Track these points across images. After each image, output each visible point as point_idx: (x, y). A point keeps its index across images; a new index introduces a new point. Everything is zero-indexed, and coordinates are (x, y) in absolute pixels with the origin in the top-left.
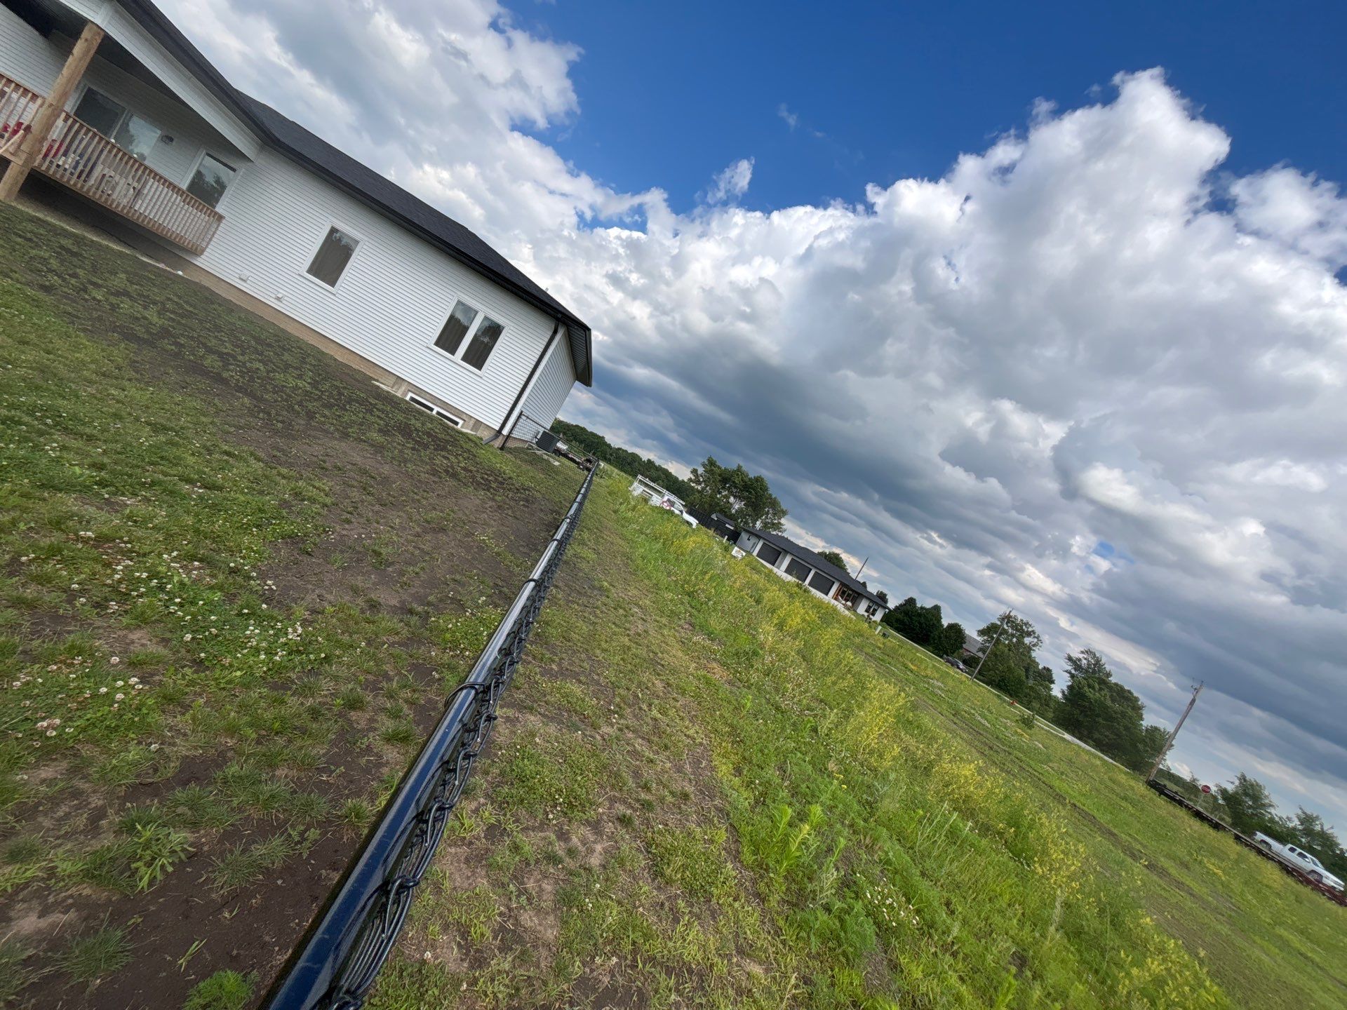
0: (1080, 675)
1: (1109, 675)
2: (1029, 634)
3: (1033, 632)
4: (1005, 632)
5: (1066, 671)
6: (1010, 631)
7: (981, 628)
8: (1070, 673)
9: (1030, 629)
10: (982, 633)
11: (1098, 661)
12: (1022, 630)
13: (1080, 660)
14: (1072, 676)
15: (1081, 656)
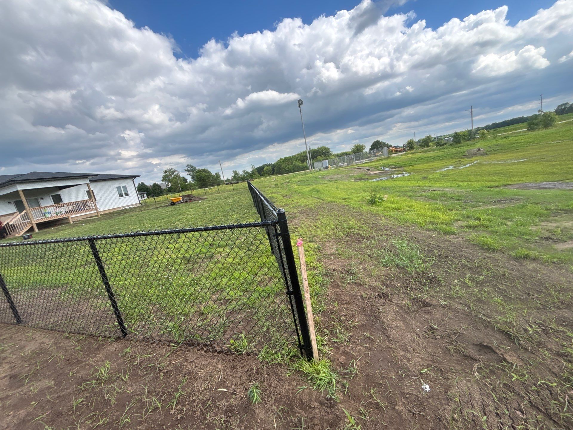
0: (191, 173)
1: (196, 168)
6: (169, 174)
8: (188, 174)
10: (163, 180)
11: (191, 166)
13: (188, 169)
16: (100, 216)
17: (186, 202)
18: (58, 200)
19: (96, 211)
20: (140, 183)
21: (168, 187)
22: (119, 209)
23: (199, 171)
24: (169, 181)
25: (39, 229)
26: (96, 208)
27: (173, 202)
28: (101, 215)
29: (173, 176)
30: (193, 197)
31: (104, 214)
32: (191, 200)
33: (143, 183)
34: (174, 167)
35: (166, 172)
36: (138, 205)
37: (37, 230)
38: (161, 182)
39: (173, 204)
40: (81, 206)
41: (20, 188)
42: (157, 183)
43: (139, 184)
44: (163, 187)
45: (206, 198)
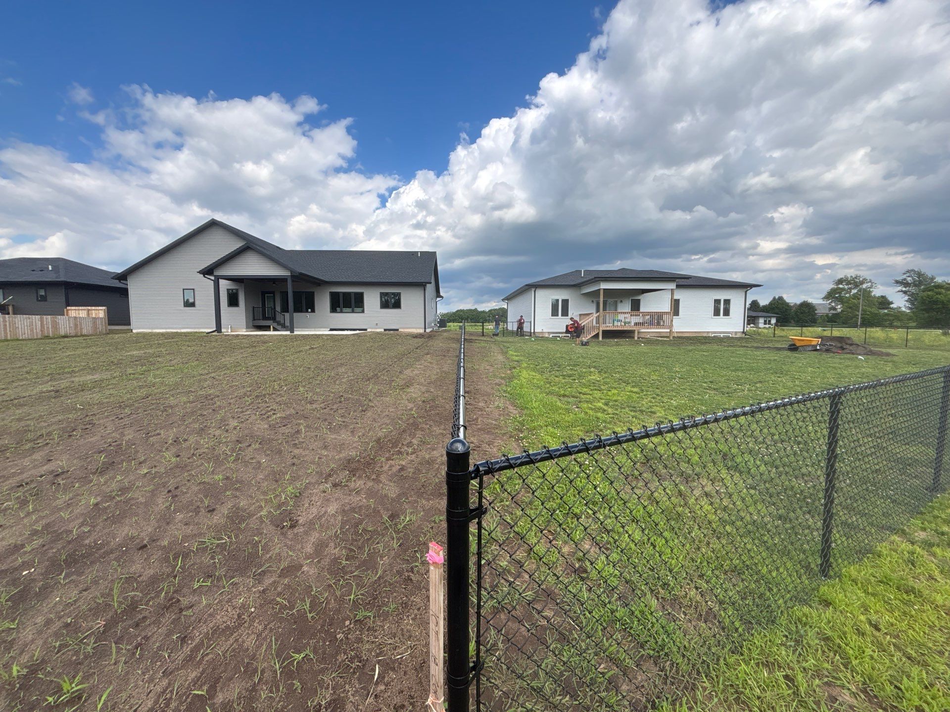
0: (913, 289)
1: (933, 279)
2: (862, 283)
3: (864, 279)
4: (843, 289)
5: (899, 291)
6: (846, 287)
7: (824, 296)
8: (902, 291)
9: (861, 279)
10: (826, 298)
11: (919, 274)
12: (855, 282)
13: (905, 279)
14: (905, 292)
15: (904, 276)
16: (671, 338)
17: (827, 351)
18: (636, 306)
19: (668, 330)
20: (777, 297)
21: (832, 312)
22: (705, 335)
23: (939, 286)
24: (841, 300)
25: (603, 338)
26: (671, 326)
27: (794, 345)
28: (674, 337)
29: (854, 291)
30: (851, 345)
31: (679, 337)
32: (842, 348)
33: (781, 298)
34: (864, 274)
35: (840, 281)
36: (738, 335)
37: (600, 338)
38: (821, 302)
39: (793, 348)
40: (657, 319)
41: (604, 286)
42: (810, 300)
43: (774, 298)
44: (821, 311)
45: (888, 355)
